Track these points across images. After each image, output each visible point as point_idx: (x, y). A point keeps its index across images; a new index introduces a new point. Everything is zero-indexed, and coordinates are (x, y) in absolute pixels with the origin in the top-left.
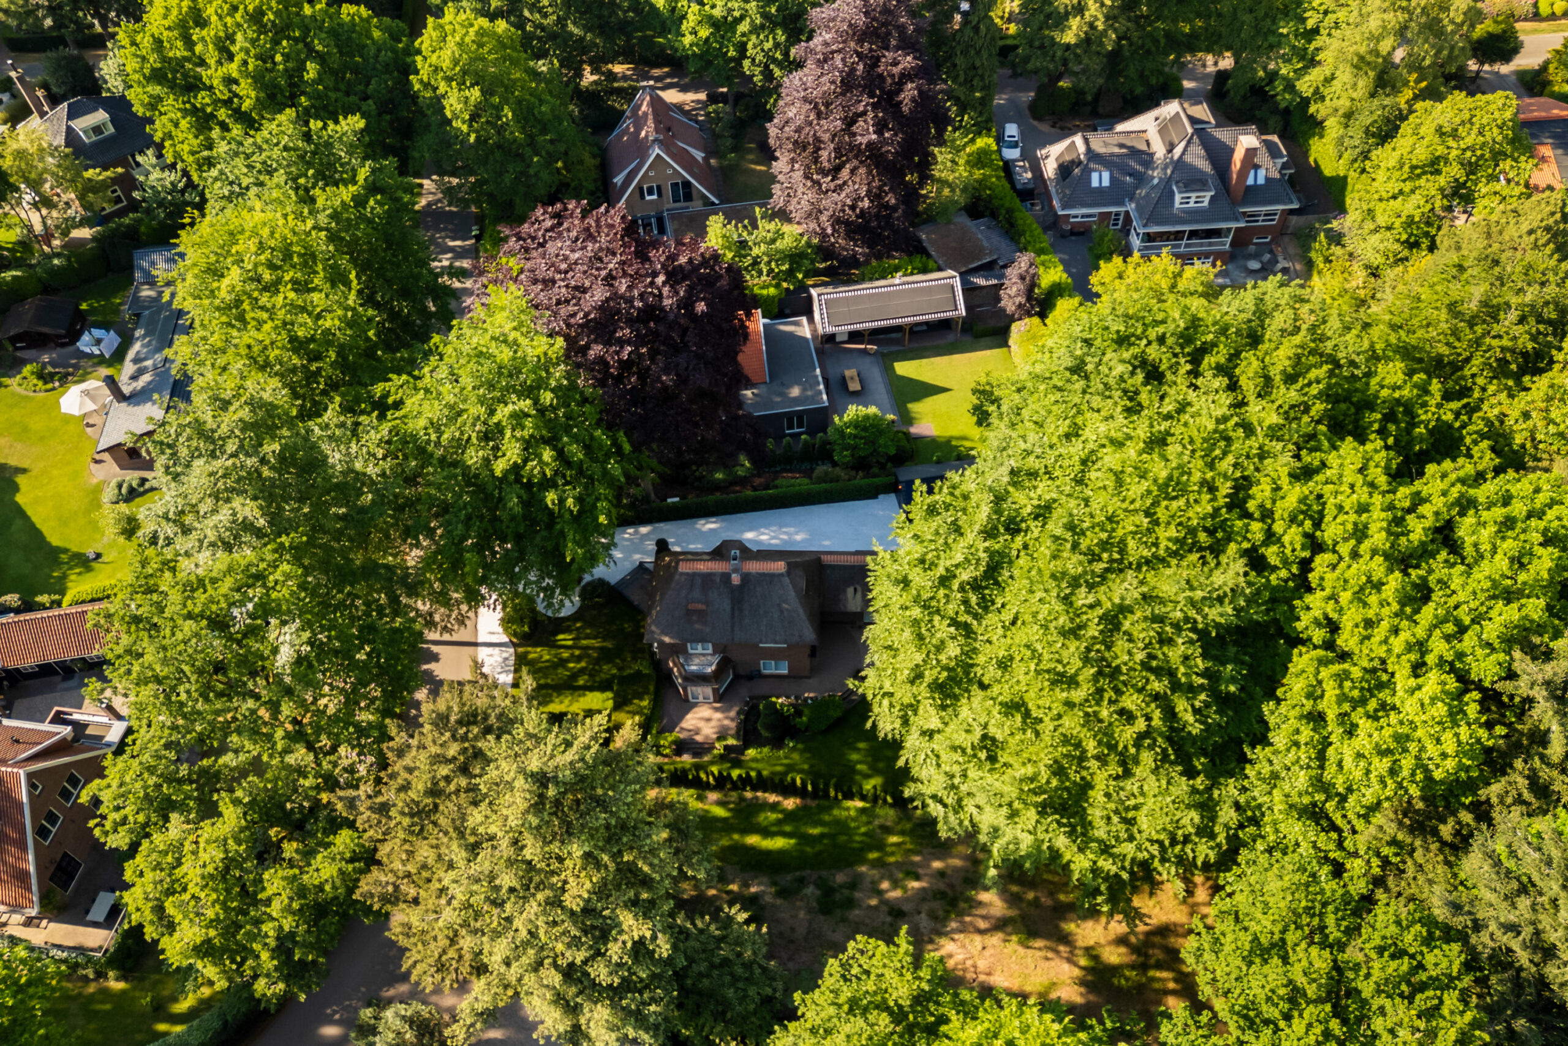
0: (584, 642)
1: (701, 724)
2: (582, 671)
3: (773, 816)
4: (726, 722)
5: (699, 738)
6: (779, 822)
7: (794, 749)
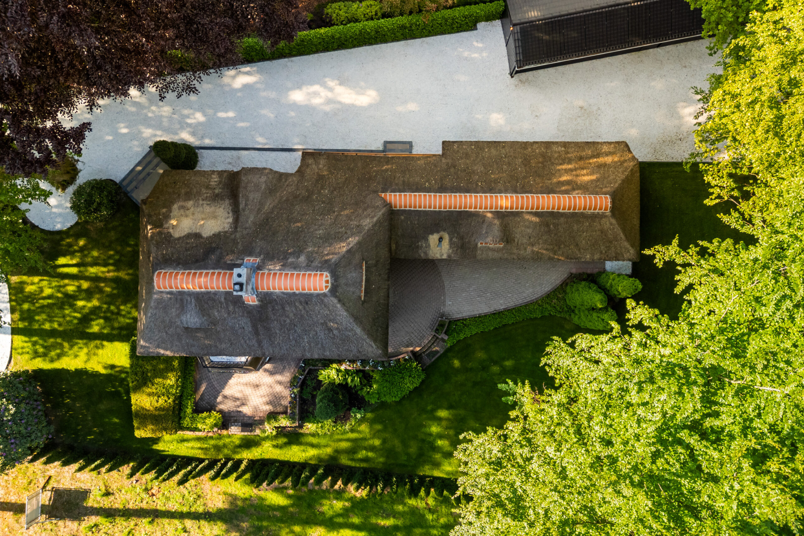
0: (93, 270)
1: (248, 391)
2: (95, 311)
3: (339, 505)
4: (279, 389)
5: (246, 410)
6: (346, 512)
7: (362, 420)
